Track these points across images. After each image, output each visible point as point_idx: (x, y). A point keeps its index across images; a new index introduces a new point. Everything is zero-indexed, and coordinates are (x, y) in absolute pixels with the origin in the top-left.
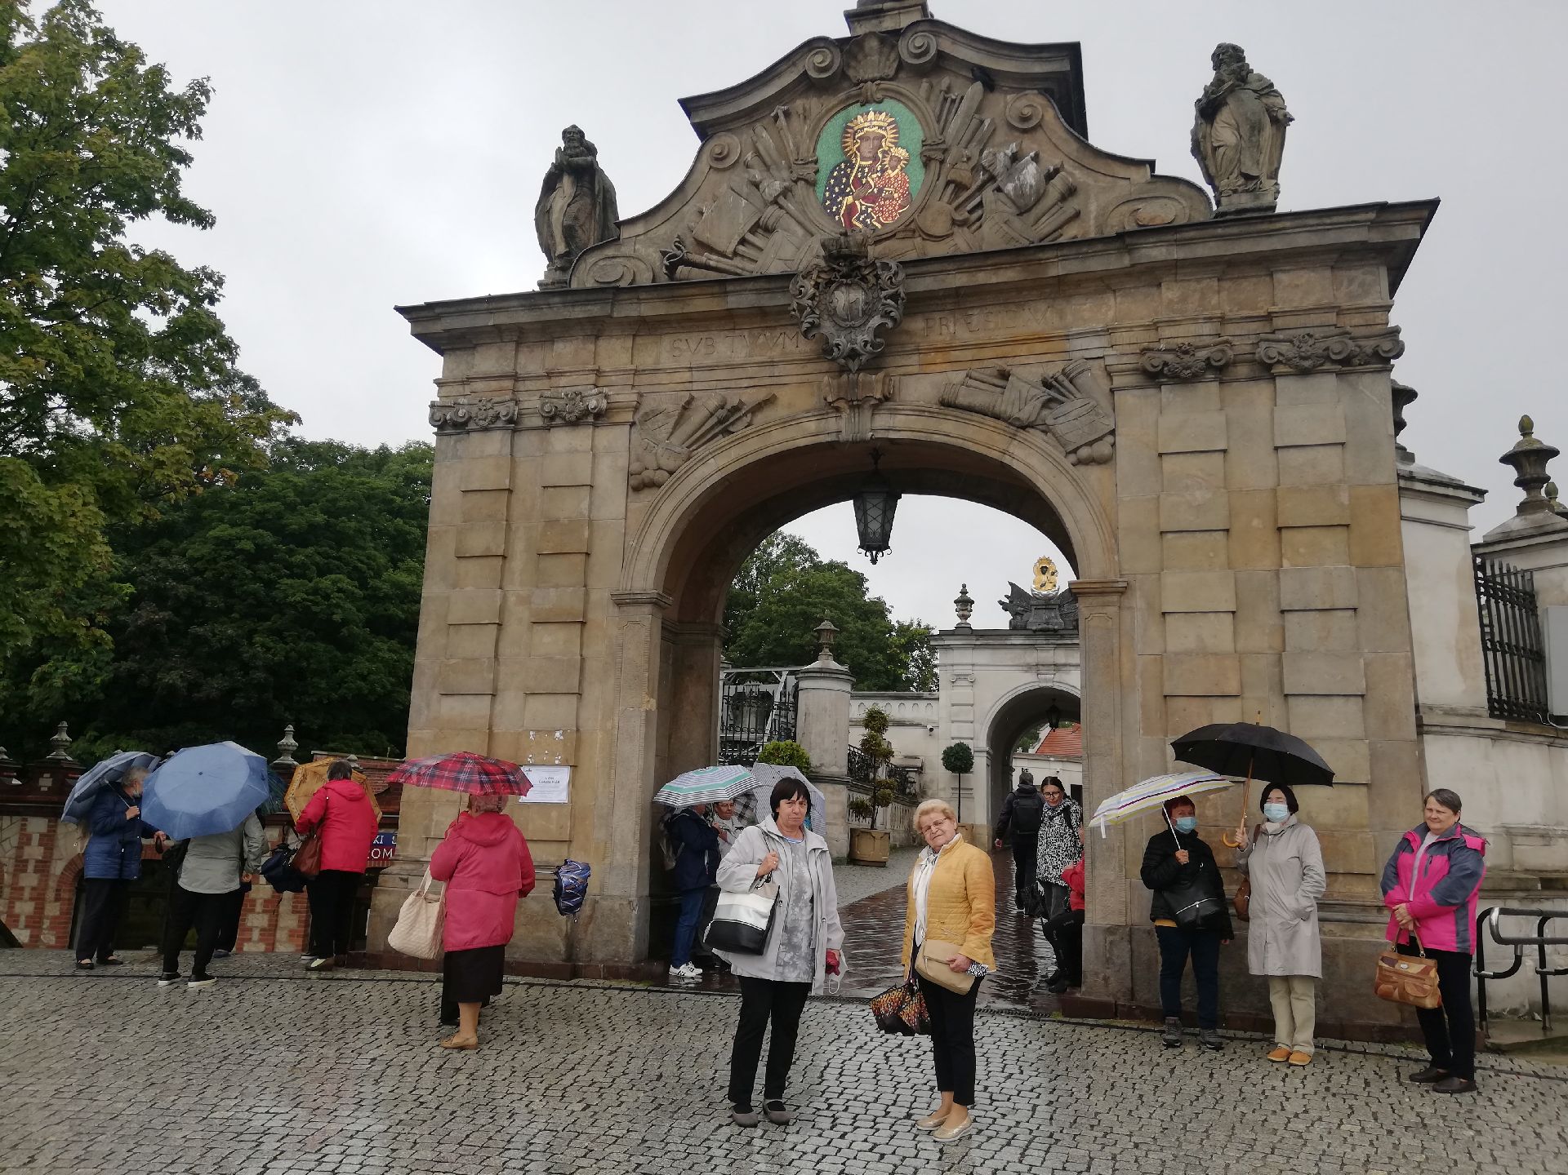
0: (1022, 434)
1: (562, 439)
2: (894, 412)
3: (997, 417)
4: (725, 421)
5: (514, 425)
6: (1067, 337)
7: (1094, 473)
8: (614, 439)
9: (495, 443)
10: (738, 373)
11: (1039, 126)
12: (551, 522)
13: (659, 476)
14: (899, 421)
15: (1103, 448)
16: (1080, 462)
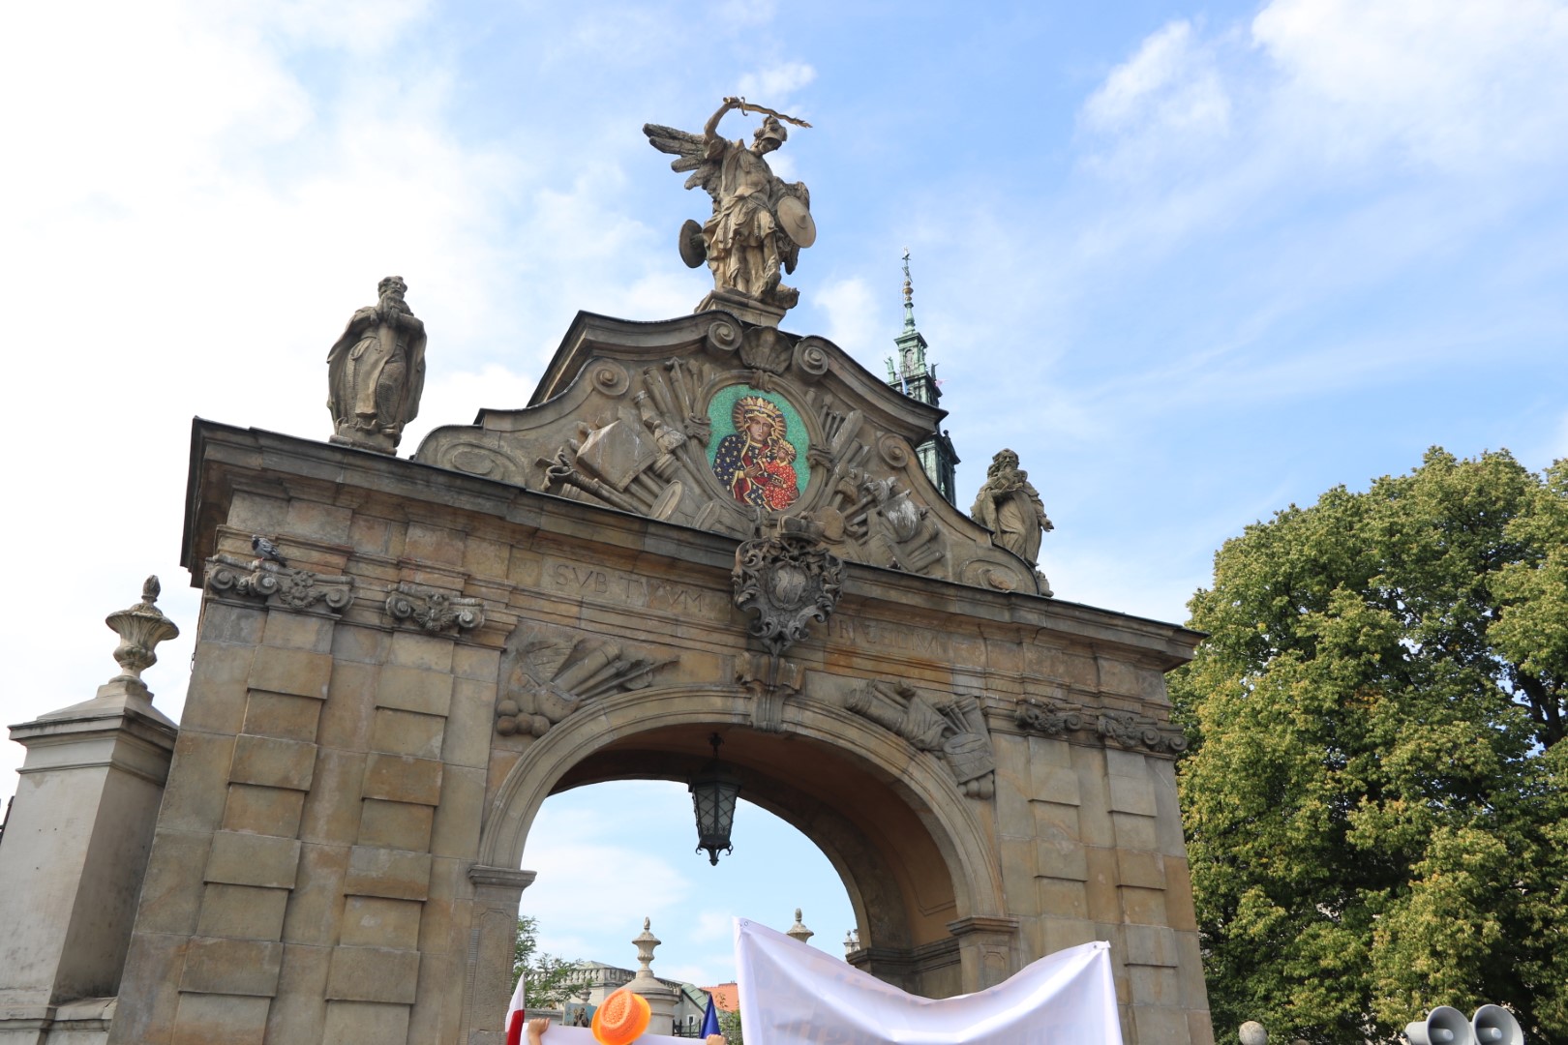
0: (921, 757)
1: (409, 650)
2: (803, 706)
3: (899, 733)
4: (623, 677)
5: (340, 616)
6: (953, 671)
7: (978, 807)
8: (479, 665)
9: (308, 634)
10: (635, 622)
11: (904, 469)
12: (389, 758)
13: (539, 722)
14: (807, 716)
15: (985, 786)
16: (968, 795)
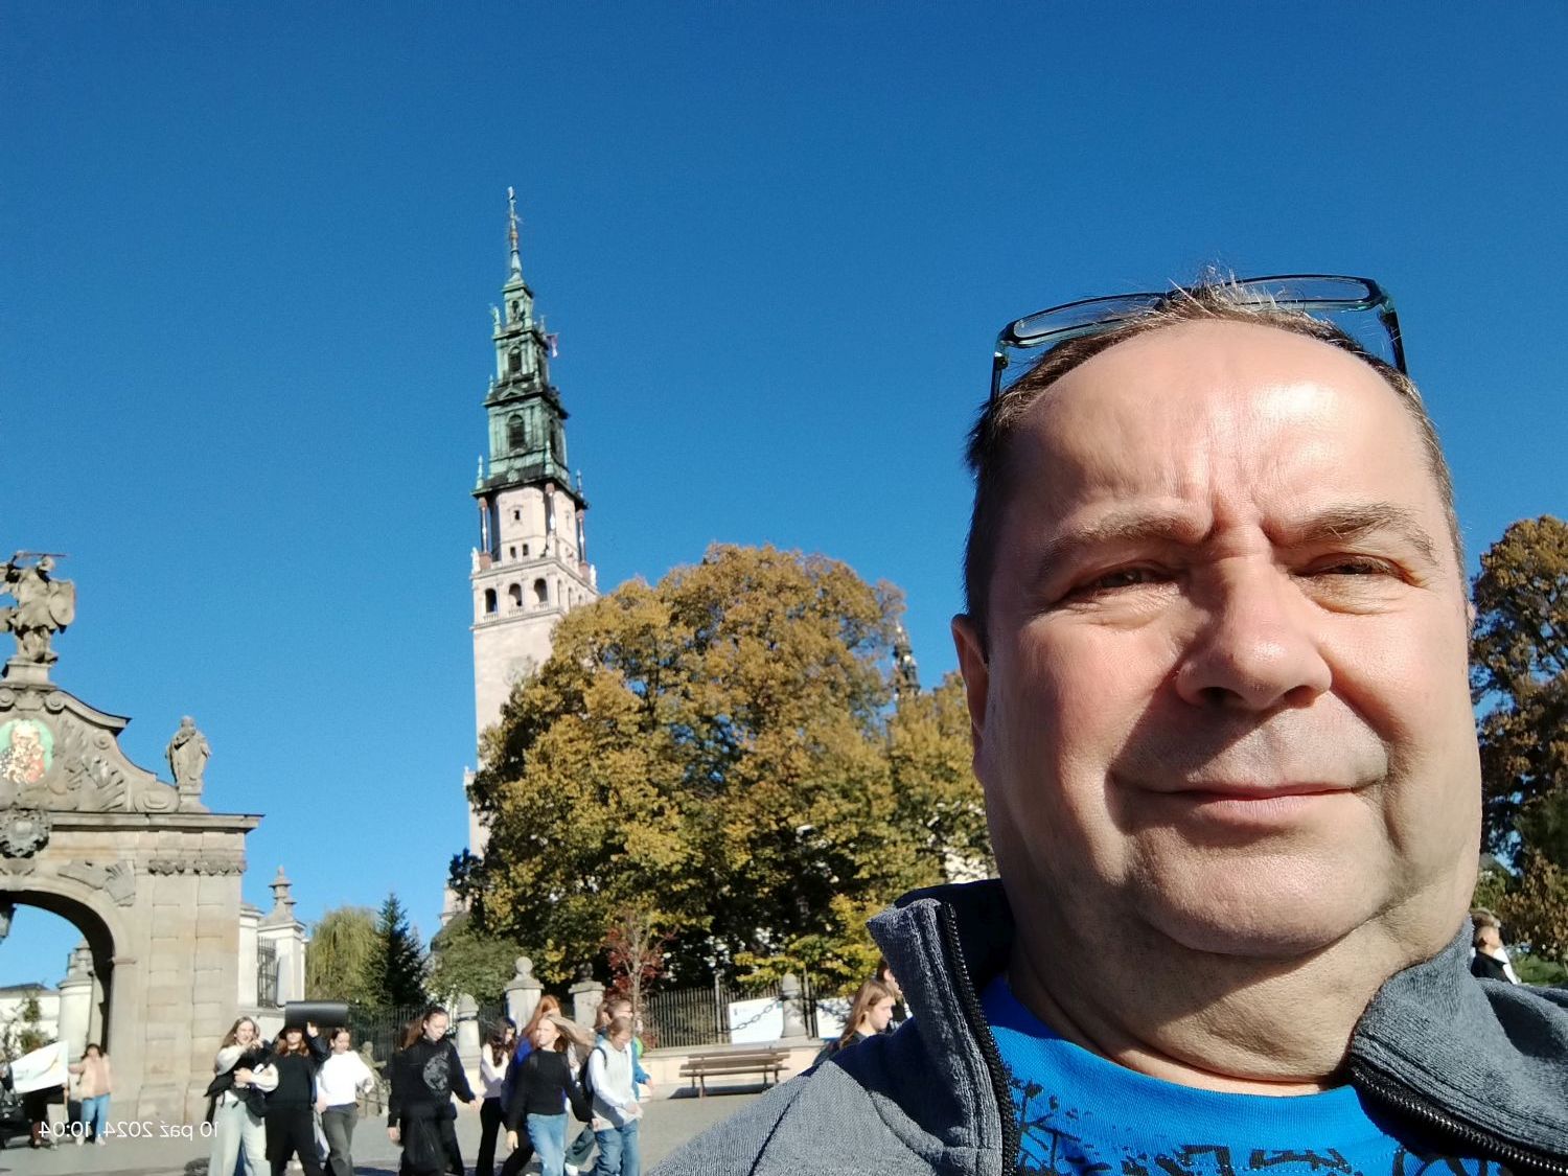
0: (95, 892)
2: (33, 878)
3: (85, 883)
7: (126, 910)
11: (108, 747)
14: (34, 882)
15: (130, 900)
